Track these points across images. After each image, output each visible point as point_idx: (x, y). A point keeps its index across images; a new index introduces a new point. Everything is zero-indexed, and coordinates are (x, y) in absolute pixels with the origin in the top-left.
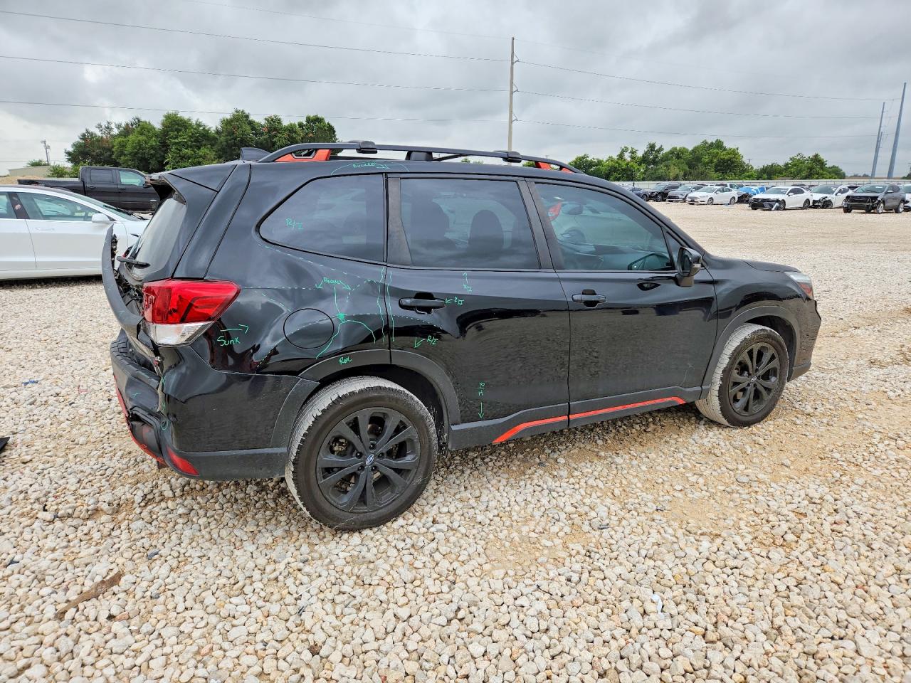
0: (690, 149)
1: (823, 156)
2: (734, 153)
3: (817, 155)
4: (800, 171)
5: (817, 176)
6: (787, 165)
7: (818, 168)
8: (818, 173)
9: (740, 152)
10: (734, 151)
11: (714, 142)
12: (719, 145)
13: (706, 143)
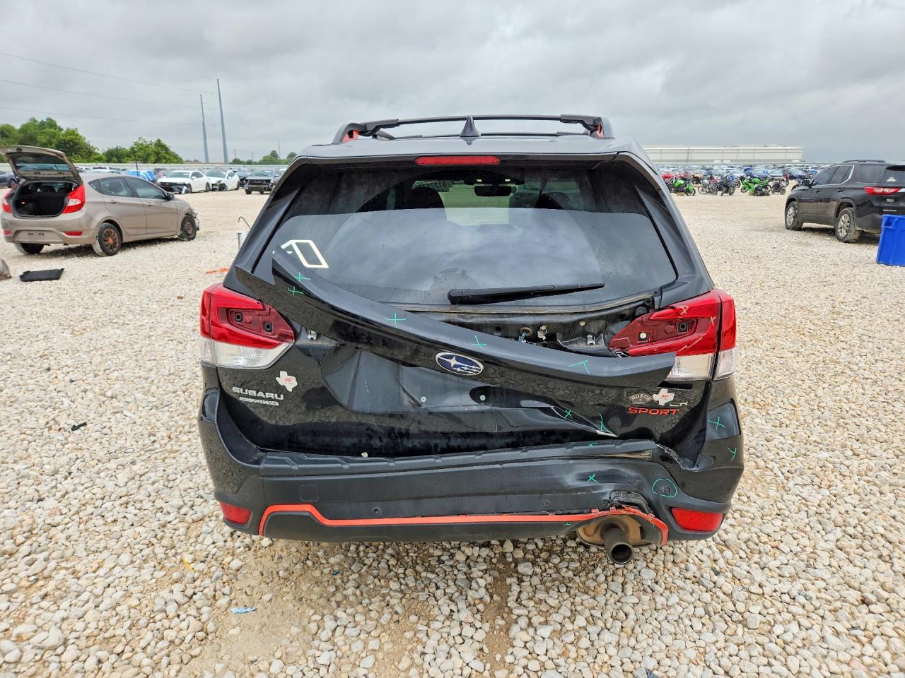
0: (18, 127)
1: (164, 141)
2: (72, 133)
3: (159, 141)
4: (148, 155)
5: (165, 160)
6: (133, 148)
7: (163, 153)
8: (165, 158)
9: (80, 133)
10: (73, 132)
11: (45, 120)
12: (51, 124)
13: (35, 121)
